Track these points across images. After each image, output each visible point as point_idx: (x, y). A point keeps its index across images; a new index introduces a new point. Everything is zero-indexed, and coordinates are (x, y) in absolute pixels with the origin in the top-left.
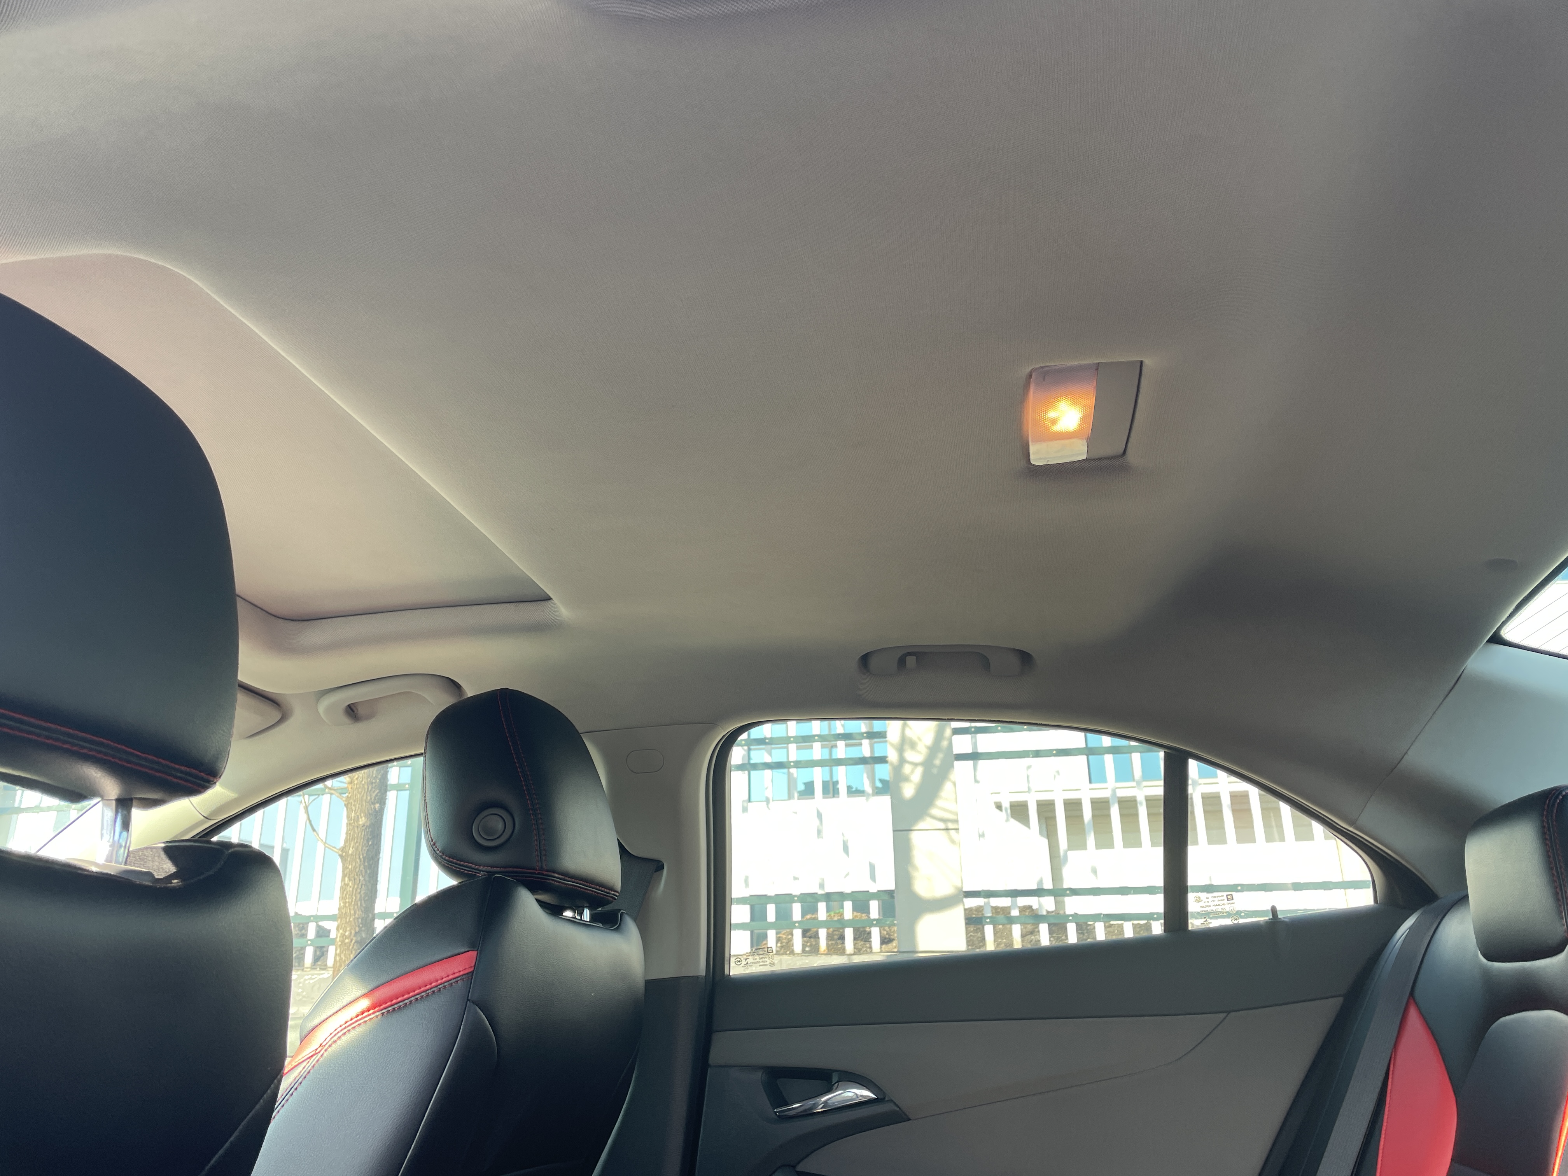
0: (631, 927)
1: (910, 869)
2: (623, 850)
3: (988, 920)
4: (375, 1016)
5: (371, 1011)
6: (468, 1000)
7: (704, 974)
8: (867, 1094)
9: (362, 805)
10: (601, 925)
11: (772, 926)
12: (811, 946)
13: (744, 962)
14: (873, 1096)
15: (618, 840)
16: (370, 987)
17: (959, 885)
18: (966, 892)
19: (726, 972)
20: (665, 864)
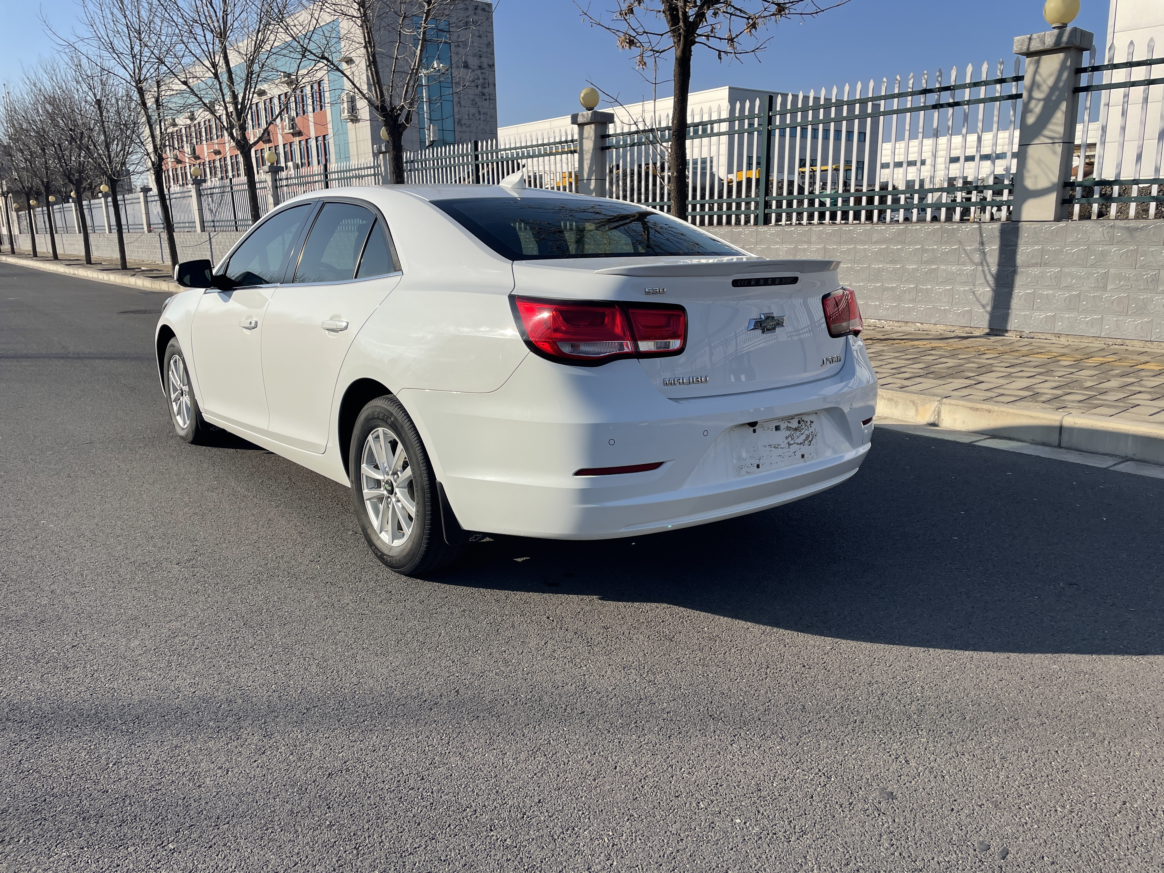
3: (1077, 201)
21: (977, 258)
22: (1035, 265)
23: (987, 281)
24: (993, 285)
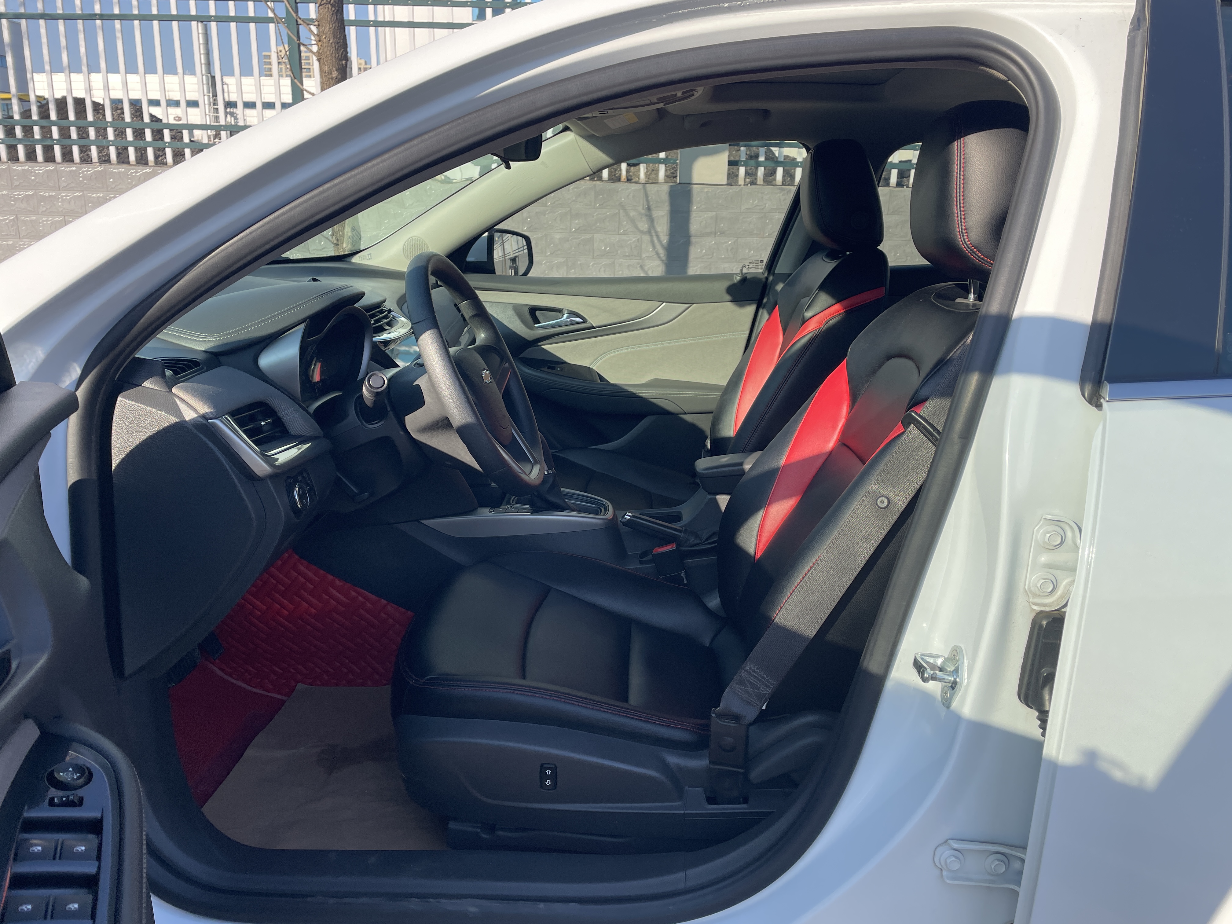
3: (743, 163)
9: (333, 61)
21: (644, 225)
22: (709, 234)
23: (657, 254)
24: (664, 258)
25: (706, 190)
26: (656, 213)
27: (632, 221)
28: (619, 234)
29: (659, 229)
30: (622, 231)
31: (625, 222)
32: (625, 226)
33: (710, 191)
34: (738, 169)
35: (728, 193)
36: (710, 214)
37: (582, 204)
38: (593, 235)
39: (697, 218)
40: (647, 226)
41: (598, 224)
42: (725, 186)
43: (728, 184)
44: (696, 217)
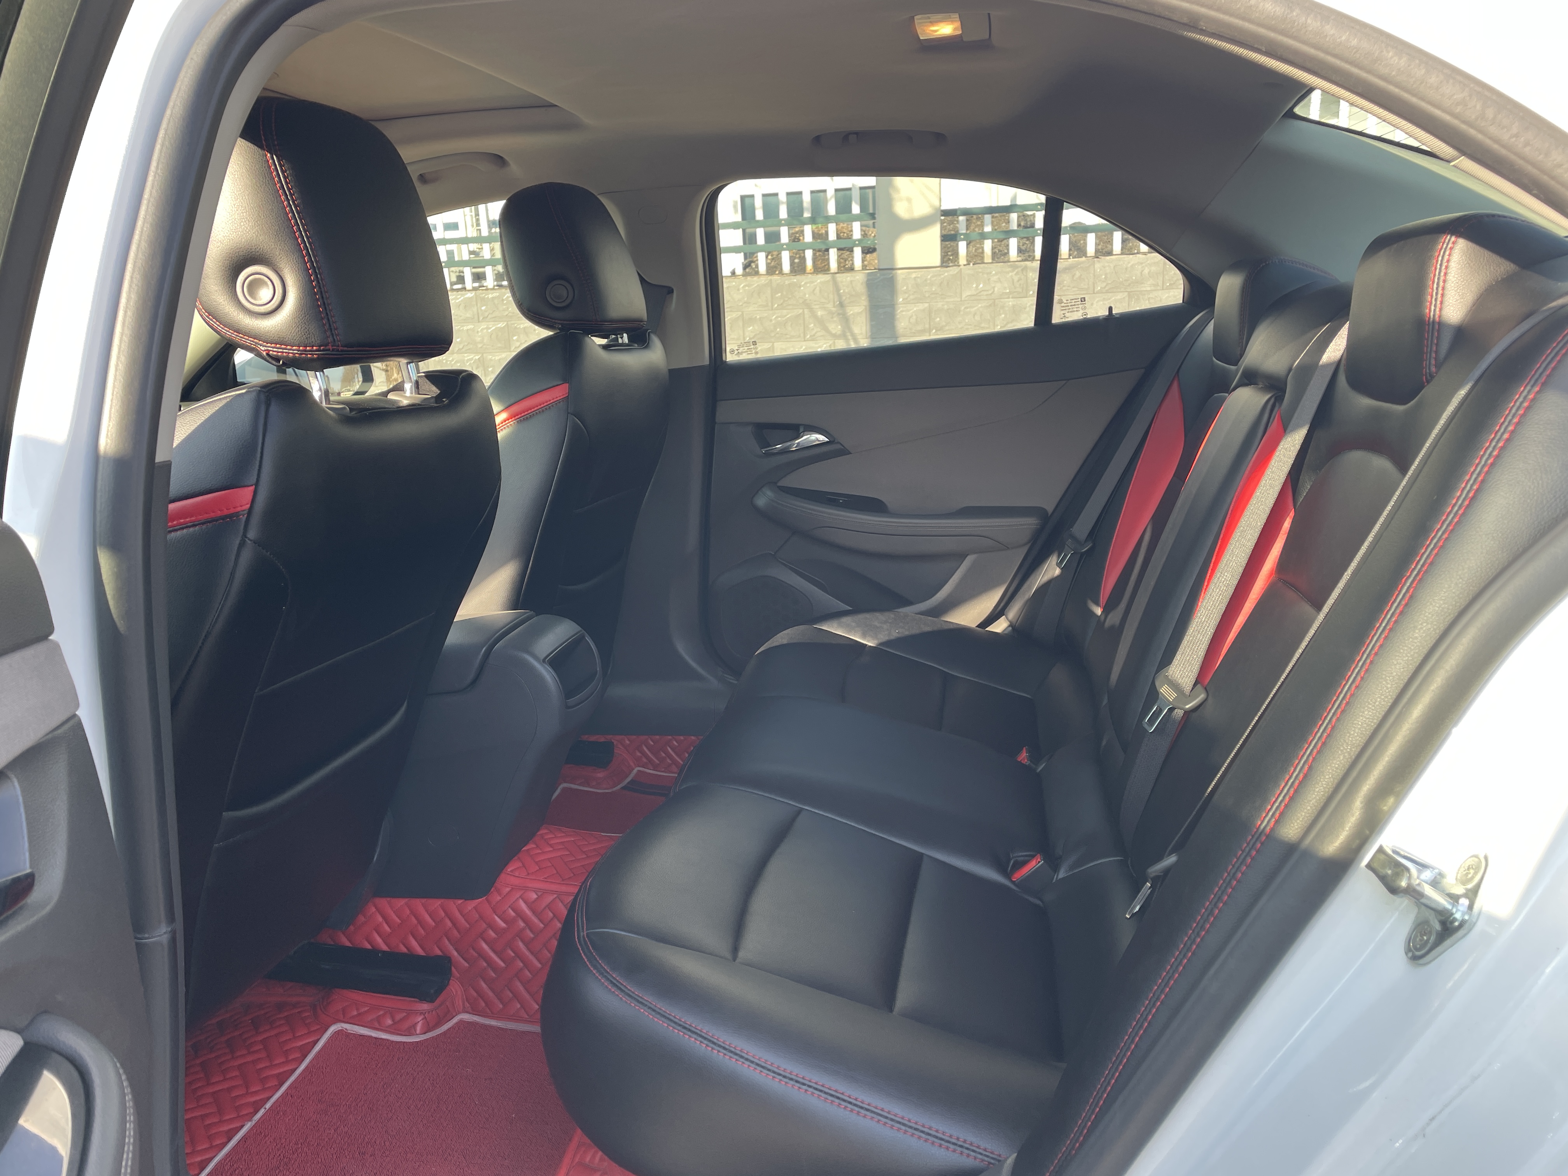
0: (656, 343)
1: (891, 191)
2: (642, 280)
3: (962, 237)
4: (512, 422)
5: (510, 420)
6: (568, 413)
7: (708, 363)
8: (822, 438)
10: (636, 345)
11: (761, 248)
12: (800, 257)
13: (736, 352)
14: (827, 440)
15: (639, 274)
16: (506, 406)
17: (937, 203)
18: (943, 211)
19: (724, 359)
20: (675, 291)
21: (836, 327)
25: (914, 275)
26: (852, 310)
27: (821, 322)
28: (805, 341)
29: (856, 330)
30: (808, 337)
31: (812, 325)
32: (813, 329)
33: (919, 276)
34: (957, 245)
35: (942, 276)
36: (921, 306)
37: (756, 306)
38: (773, 345)
39: (904, 313)
40: (840, 327)
41: (778, 330)
42: (939, 269)
43: (941, 266)
44: (902, 311)
